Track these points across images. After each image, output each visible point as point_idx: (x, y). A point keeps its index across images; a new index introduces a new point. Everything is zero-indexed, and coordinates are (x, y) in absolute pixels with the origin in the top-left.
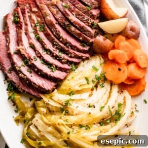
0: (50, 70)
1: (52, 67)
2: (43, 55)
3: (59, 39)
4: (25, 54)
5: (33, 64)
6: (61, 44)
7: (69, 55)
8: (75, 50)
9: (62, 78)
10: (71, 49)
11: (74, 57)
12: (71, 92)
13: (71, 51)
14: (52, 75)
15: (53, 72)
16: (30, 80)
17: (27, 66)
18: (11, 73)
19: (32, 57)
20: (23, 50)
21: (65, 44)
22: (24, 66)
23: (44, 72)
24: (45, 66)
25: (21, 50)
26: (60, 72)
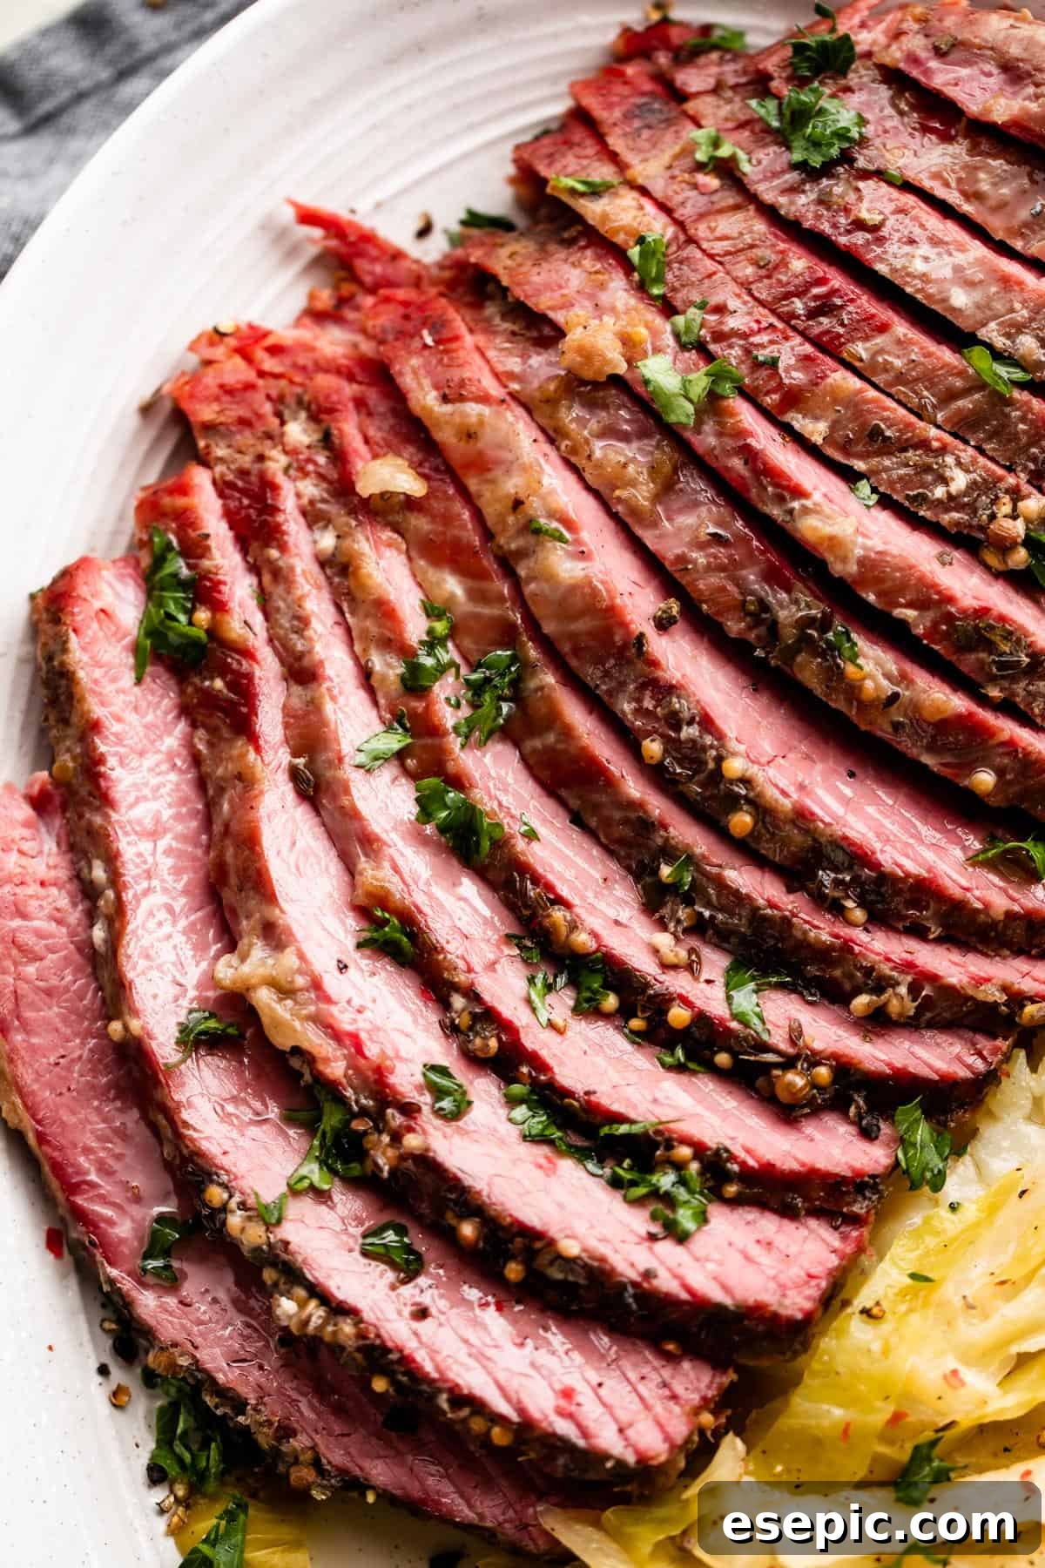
0: (639, 1221)
1: (666, 1181)
2: (535, 1039)
3: (710, 816)
4: (314, 1040)
5: (426, 1162)
6: (742, 878)
7: (861, 1002)
8: (917, 932)
9: (796, 1303)
10: (879, 919)
11: (913, 1025)
12: (921, 1454)
13: (880, 946)
14: (666, 1283)
15: (682, 1238)
16: (406, 1361)
17: (366, 1183)
18: (170, 1282)
19: (406, 1079)
20: (285, 991)
21: (796, 874)
22: (321, 1196)
23: (571, 1248)
24: (568, 1167)
25: (264, 997)
26: (769, 1225)
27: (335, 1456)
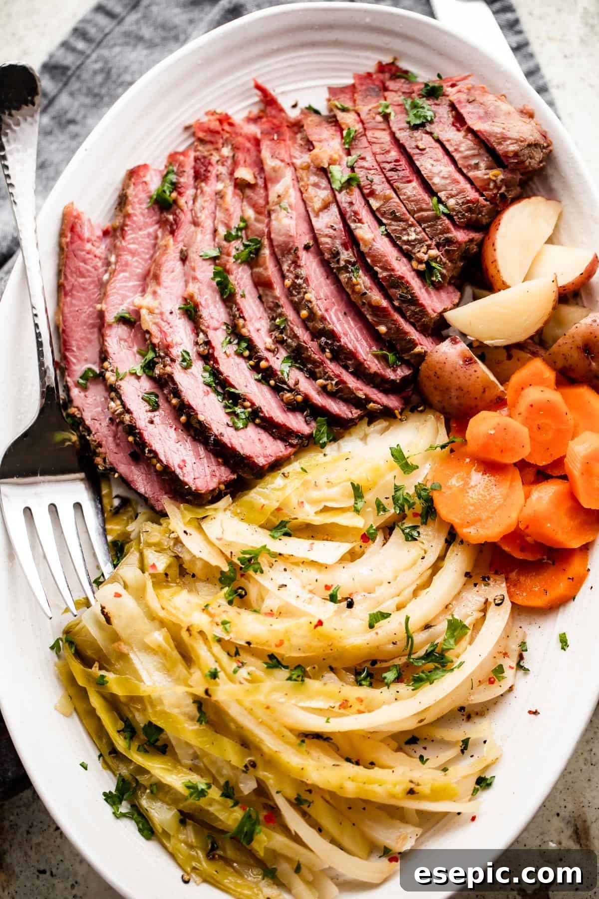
0: (226, 419)
1: (239, 410)
2: (219, 353)
3: (297, 307)
4: (154, 330)
5: (171, 377)
6: (300, 332)
7: (320, 381)
8: (346, 367)
9: (261, 461)
10: (335, 358)
11: (332, 395)
12: (283, 524)
13: (333, 368)
14: (225, 439)
15: (237, 429)
16: (141, 435)
17: (151, 378)
18: (84, 388)
19: (176, 352)
20: (151, 312)
21: (316, 334)
22: (138, 378)
23: (201, 418)
24: (213, 396)
25: (144, 312)
26: (265, 436)
27: (111, 458)
